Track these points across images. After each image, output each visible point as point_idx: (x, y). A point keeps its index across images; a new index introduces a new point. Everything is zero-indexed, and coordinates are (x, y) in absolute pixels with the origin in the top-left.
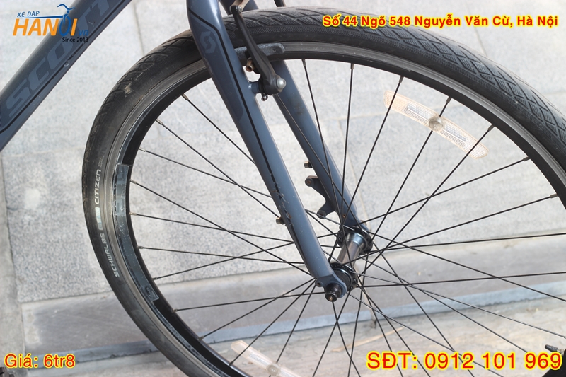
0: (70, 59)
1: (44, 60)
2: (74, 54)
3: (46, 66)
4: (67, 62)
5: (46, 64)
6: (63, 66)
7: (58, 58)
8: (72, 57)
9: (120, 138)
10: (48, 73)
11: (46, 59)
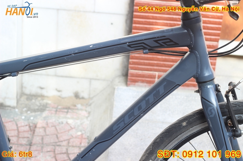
0: (144, 112)
1: (132, 111)
2: (146, 110)
3: (133, 114)
4: (142, 113)
5: (133, 113)
6: (140, 115)
7: (139, 111)
8: (145, 111)
9: (169, 146)
10: (133, 117)
11: (134, 110)
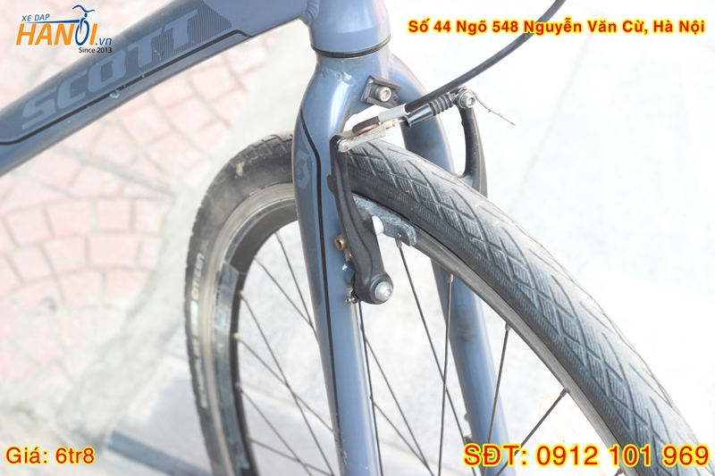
0: (121, 88)
1: (85, 73)
2: (128, 85)
3: (83, 84)
4: (115, 92)
5: (85, 81)
6: (107, 95)
7: (103, 80)
10: (83, 95)
11: (88, 73)
